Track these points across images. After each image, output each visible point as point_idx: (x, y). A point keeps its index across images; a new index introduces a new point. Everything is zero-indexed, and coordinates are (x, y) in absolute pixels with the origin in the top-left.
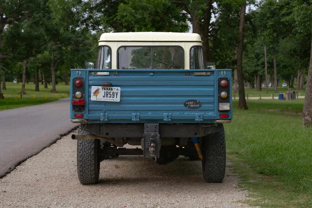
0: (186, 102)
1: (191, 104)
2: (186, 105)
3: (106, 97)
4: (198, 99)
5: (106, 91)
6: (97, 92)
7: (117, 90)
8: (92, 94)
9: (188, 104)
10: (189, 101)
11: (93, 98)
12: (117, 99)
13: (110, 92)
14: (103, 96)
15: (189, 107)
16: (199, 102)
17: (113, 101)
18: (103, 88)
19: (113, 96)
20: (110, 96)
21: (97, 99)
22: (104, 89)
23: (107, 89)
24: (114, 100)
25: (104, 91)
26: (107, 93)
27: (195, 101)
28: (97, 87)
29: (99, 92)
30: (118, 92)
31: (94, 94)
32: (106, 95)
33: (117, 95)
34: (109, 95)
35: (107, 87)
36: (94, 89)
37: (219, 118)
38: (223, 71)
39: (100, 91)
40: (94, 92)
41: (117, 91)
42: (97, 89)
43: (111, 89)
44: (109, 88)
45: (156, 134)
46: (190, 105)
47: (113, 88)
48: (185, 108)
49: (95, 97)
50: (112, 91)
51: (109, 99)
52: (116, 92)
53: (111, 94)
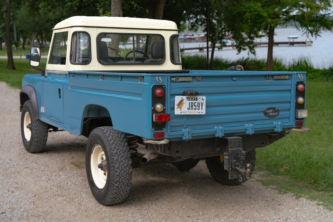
0: (265, 111)
1: (271, 112)
2: (266, 114)
3: (191, 110)
4: (276, 106)
5: (191, 102)
6: (181, 102)
7: (202, 99)
8: (176, 107)
9: (267, 113)
10: (269, 109)
11: (177, 112)
12: (202, 111)
13: (195, 103)
14: (188, 108)
15: (269, 116)
16: (278, 109)
17: (198, 114)
18: (187, 98)
19: (198, 108)
20: (195, 107)
21: (181, 113)
22: (189, 99)
23: (192, 100)
24: (199, 112)
25: (188, 102)
26: (192, 104)
27: (274, 109)
28: (181, 97)
29: (183, 104)
30: (203, 103)
31: (178, 106)
32: (191, 106)
33: (202, 106)
34: (193, 106)
35: (192, 97)
36: (178, 99)
37: (295, 126)
38: (300, 74)
39: (184, 102)
40: (178, 103)
41: (202, 101)
42: (181, 99)
43: (195, 99)
44: (194, 98)
45: (240, 150)
46: (269, 114)
47: (198, 97)
48: (265, 117)
49: (179, 109)
50: (197, 102)
51: (195, 112)
52: (201, 103)
53: (196, 106)
